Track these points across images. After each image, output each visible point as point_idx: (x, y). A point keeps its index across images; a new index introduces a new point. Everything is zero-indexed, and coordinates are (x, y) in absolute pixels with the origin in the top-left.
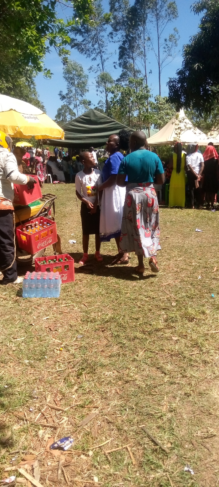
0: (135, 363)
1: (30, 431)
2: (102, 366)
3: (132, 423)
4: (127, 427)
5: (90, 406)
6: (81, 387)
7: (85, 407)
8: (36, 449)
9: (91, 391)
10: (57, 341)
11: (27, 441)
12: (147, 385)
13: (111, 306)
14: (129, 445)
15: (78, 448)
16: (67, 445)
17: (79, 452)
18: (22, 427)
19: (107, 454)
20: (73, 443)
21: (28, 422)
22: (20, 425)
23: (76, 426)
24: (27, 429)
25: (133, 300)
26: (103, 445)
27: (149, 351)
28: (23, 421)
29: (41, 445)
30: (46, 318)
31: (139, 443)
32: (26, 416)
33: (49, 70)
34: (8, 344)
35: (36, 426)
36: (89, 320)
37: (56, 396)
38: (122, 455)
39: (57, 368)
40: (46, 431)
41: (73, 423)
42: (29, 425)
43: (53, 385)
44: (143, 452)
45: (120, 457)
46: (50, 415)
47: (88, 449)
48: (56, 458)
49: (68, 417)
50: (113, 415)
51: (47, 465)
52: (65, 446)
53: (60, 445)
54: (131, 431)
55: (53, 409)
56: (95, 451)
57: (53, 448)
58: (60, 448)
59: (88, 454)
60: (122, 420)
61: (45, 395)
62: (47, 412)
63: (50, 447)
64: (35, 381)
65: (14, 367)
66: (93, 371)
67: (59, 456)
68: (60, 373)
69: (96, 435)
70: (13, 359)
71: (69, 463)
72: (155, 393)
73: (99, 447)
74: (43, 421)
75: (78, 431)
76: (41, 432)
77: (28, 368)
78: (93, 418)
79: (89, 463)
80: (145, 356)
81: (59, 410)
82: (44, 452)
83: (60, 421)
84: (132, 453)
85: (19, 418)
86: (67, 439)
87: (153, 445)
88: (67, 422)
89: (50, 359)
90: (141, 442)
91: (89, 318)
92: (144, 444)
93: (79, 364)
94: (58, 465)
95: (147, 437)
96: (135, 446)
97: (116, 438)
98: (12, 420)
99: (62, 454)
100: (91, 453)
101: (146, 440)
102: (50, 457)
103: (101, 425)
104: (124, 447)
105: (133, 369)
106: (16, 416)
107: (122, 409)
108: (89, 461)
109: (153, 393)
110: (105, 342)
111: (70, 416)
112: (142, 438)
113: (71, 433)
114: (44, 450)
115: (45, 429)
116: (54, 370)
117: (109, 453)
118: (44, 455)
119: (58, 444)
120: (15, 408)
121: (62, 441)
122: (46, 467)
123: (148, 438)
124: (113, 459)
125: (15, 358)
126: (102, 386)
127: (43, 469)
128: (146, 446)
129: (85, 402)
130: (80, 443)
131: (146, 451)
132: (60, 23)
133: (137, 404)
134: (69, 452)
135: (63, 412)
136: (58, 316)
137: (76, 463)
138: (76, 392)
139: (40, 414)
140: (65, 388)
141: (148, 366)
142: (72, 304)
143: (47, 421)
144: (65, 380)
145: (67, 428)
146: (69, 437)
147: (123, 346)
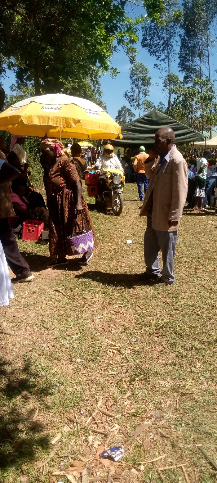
0: (192, 375)
1: (80, 436)
2: (157, 374)
3: (187, 441)
4: (182, 444)
5: (143, 416)
6: (134, 395)
7: (138, 417)
8: (85, 455)
9: (144, 400)
10: (111, 342)
11: (76, 446)
12: (205, 400)
13: (167, 311)
14: (184, 465)
15: (129, 461)
16: (118, 456)
17: (130, 464)
18: (72, 430)
19: (160, 472)
20: (123, 454)
21: (78, 425)
22: (70, 427)
23: (127, 435)
24: (77, 433)
25: (191, 306)
26: (156, 461)
27: (208, 363)
28: (74, 424)
29: (90, 451)
30: (100, 317)
31: (195, 464)
32: (77, 418)
33: (116, 69)
34: (62, 340)
35: (85, 430)
36: (143, 323)
37: (107, 401)
38: (176, 475)
39: (110, 371)
40: (97, 438)
41: (125, 432)
42: (79, 428)
43: (104, 389)
44: (200, 475)
45: (174, 477)
46: (101, 420)
47: (139, 463)
48: (105, 468)
49: (119, 425)
50: (167, 428)
51: (96, 474)
52: (115, 457)
53: (110, 454)
54: (186, 449)
55: (104, 414)
56: (148, 466)
57: (103, 457)
58: (111, 458)
59: (139, 468)
60: (177, 436)
61: (97, 398)
62: (98, 417)
63: (100, 455)
64: (87, 383)
65: (67, 365)
66: (146, 379)
67: (108, 467)
68: (113, 377)
69: (149, 449)
70: (66, 356)
71: (119, 476)
72: (214, 410)
73: (152, 463)
74: (94, 426)
75: (129, 442)
76: (91, 438)
77: (80, 368)
78: (146, 429)
79: (140, 479)
80: (204, 368)
81: (110, 416)
82: (93, 460)
83: (111, 429)
84: (188, 474)
85: (69, 420)
86: (118, 448)
87: (211, 469)
88: (118, 430)
89: (103, 361)
90: (197, 463)
91: (143, 321)
92: (201, 466)
93: (132, 369)
94: (108, 477)
95: (204, 458)
96: (191, 466)
97: (170, 455)
98: (62, 422)
99: (112, 464)
100: (142, 468)
101: (203, 461)
102: (99, 466)
103: (154, 438)
104: (178, 466)
105: (190, 381)
106: (67, 418)
107: (177, 423)
108: (140, 477)
109: (212, 410)
110: (160, 348)
111: (122, 424)
112: (199, 459)
113: (122, 443)
114: (94, 458)
115: (95, 435)
116: (106, 373)
117: (162, 471)
118: (93, 463)
119: (108, 453)
120: (66, 408)
121: (112, 450)
122: (95, 477)
123: (205, 460)
124: (165, 478)
125: (68, 355)
126: (156, 396)
127: (91, 478)
128: (203, 468)
129: (137, 411)
130: (132, 455)
131: (203, 475)
132: (128, 22)
133: (193, 420)
134: (120, 464)
135: (115, 419)
136: (112, 316)
137: (126, 477)
138: (129, 399)
139: (91, 418)
140: (117, 393)
141: (206, 379)
142: (126, 305)
143: (98, 426)
144: (117, 385)
145: (118, 437)
146: (120, 447)
147: (179, 355)
